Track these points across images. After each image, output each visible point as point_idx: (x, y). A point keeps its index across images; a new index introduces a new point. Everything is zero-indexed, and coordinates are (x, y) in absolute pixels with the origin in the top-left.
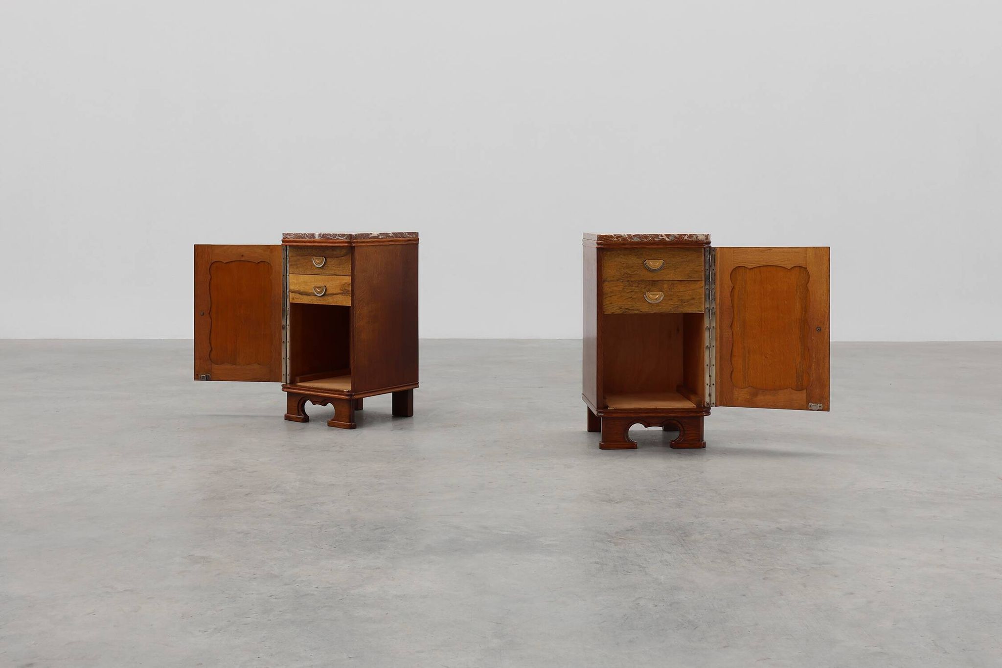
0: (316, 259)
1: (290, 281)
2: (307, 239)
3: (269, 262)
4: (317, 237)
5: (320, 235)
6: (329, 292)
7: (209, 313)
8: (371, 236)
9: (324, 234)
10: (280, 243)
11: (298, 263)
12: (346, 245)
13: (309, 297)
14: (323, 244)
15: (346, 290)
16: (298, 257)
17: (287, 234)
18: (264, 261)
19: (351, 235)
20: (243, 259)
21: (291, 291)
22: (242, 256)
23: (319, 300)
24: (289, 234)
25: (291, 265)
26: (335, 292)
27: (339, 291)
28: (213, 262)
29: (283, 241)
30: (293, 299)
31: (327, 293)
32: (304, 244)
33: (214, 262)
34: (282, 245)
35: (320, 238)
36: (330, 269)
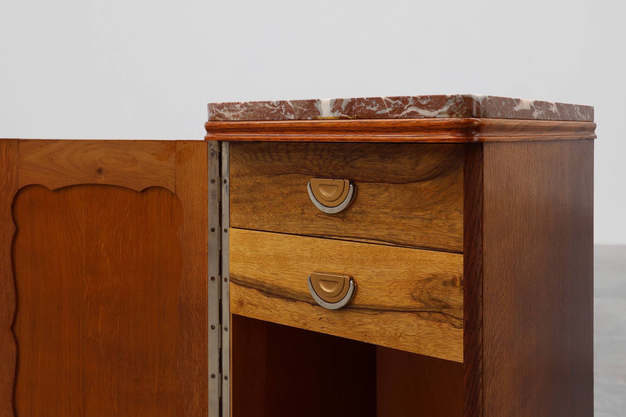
0: (321, 185)
1: (232, 249)
2: (291, 119)
3: (172, 188)
4: (326, 111)
5: (337, 104)
6: (363, 298)
7: (13, 328)
8: (517, 108)
9: (353, 102)
10: (201, 134)
11: (257, 196)
12: (447, 136)
13: (292, 307)
14: (350, 137)
15: (434, 300)
16: (259, 179)
17: (221, 106)
18: (160, 188)
19: (468, 100)
20: (102, 180)
21: (234, 280)
22: (100, 171)
23: (328, 321)
24: (229, 106)
25: (234, 202)
26: (388, 302)
27: (407, 303)
28: (20, 187)
29: (209, 129)
30: (241, 303)
31: (357, 302)
32: (278, 136)
33: (24, 188)
34: (207, 139)
35: (337, 114)
36: (372, 223)
